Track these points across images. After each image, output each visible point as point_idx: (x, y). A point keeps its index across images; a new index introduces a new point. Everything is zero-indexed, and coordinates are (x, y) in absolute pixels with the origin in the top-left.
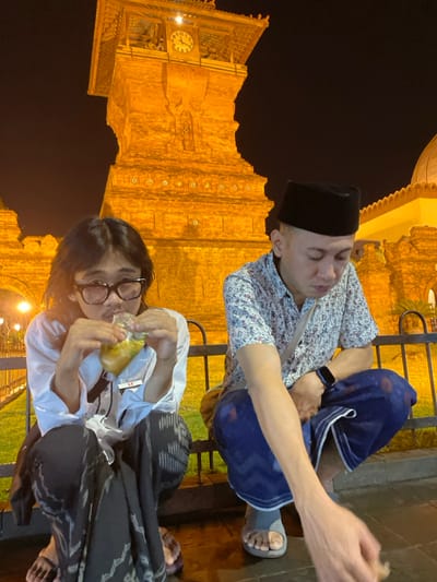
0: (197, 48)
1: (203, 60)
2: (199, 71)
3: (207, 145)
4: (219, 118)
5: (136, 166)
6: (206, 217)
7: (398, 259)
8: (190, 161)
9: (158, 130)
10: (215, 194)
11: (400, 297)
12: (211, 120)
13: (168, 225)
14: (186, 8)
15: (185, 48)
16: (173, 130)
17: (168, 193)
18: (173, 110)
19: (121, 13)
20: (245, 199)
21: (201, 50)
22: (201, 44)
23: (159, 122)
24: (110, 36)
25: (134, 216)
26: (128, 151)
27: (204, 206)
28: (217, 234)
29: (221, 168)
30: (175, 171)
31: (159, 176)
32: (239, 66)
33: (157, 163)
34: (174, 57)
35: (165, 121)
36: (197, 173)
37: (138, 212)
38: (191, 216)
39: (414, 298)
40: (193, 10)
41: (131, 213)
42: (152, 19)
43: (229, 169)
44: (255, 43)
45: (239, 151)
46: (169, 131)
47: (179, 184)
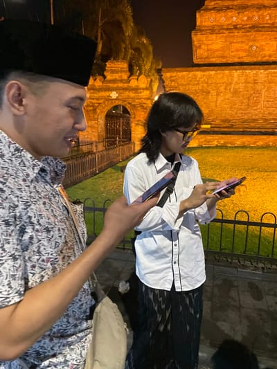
5: (214, 9)
6: (263, 43)
10: (273, 24)
13: (232, 52)
17: (235, 27)
25: (210, 47)
27: (263, 35)
28: (270, 56)
30: (242, 8)
31: (230, 14)
33: (230, 3)
36: (260, 7)
37: (213, 43)
38: (251, 44)
41: (208, 45)
47: (245, 18)
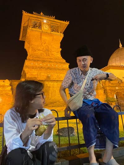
0: (50, 29)
1: (52, 32)
2: (50, 35)
3: (53, 54)
4: (56, 47)
5: (32, 60)
6: (52, 74)
7: (106, 86)
8: (48, 59)
9: (39, 50)
10: (55, 68)
11: (107, 97)
12: (54, 48)
13: (41, 76)
14: (47, 18)
15: (47, 29)
16: (43, 50)
17: (42, 67)
18: (43, 45)
19: (29, 19)
20: (63, 69)
21: (51, 29)
22: (51, 28)
23: (39, 48)
24: (26, 25)
25: (32, 74)
26: (30, 56)
27: (52, 71)
28: (55, 78)
29: (57, 61)
30: (44, 61)
31: (39, 63)
32: (61, 34)
33: (39, 59)
34: (43, 31)
35: (41, 48)
36: (50, 62)
37: (33, 72)
38: (48, 74)
39: (111, 97)
40: (49, 19)
41: (31, 73)
42: (38, 21)
43: (59, 61)
44: (66, 28)
45: (61, 56)
46: (42, 51)
47: (45, 65)
